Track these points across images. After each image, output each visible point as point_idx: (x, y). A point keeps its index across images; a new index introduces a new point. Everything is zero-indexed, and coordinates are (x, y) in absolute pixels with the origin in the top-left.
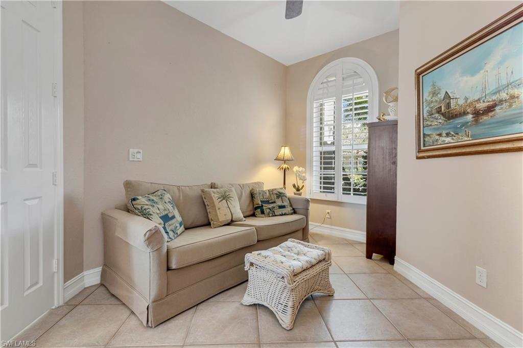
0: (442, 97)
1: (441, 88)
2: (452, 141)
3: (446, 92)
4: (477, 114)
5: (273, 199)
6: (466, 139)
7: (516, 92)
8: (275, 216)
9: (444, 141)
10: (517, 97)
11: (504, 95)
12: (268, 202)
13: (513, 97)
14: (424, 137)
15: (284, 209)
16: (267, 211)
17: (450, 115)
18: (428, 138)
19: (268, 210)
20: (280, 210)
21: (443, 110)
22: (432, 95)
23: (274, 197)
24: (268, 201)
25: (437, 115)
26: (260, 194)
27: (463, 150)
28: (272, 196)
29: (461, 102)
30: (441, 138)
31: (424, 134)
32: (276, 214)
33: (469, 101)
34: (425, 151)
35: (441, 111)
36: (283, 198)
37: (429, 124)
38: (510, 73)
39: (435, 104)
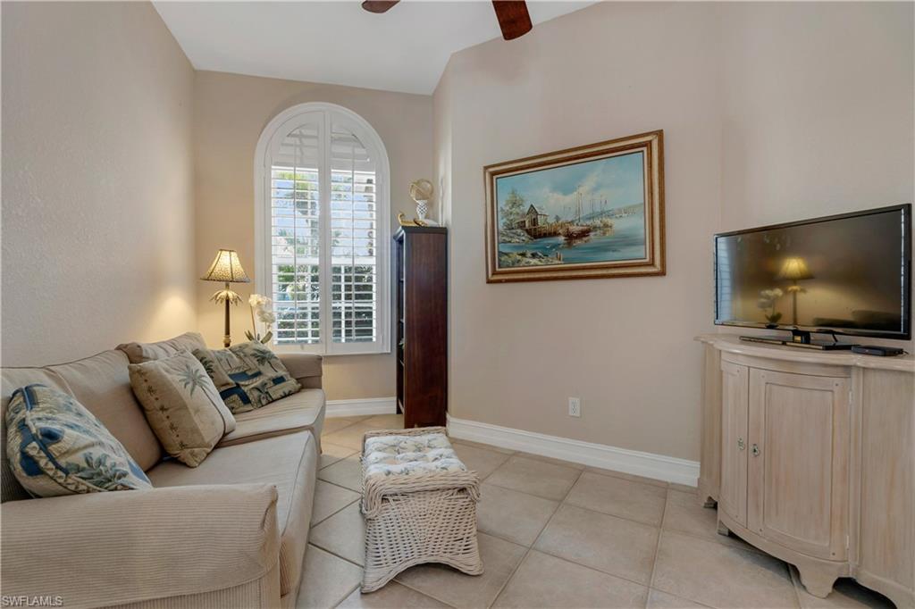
0: (527, 211)
1: (524, 199)
2: (540, 263)
3: (532, 206)
4: (570, 237)
5: (252, 367)
6: (557, 262)
7: (609, 221)
8: (274, 401)
9: (528, 262)
10: (611, 227)
11: (597, 222)
12: (244, 375)
13: (606, 226)
14: (499, 256)
15: (283, 384)
16: (253, 396)
17: (536, 234)
18: (506, 257)
19: (256, 393)
20: (278, 386)
21: (527, 225)
22: (510, 205)
23: (253, 364)
24: (244, 373)
25: (519, 231)
26: (220, 360)
27: (555, 275)
28: (247, 359)
29: (551, 220)
30: (524, 259)
31: (499, 252)
32: (274, 397)
33: (560, 222)
34: (501, 273)
35: (525, 226)
36: (271, 361)
37: (507, 239)
38: (603, 203)
39: (516, 217)
